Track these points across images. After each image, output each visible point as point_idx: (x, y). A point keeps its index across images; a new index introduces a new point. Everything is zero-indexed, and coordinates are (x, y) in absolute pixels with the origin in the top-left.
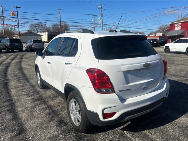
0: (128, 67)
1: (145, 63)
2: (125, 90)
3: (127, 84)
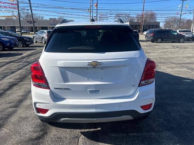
0: (64, 63)
1: (91, 61)
2: (61, 89)
3: (65, 82)
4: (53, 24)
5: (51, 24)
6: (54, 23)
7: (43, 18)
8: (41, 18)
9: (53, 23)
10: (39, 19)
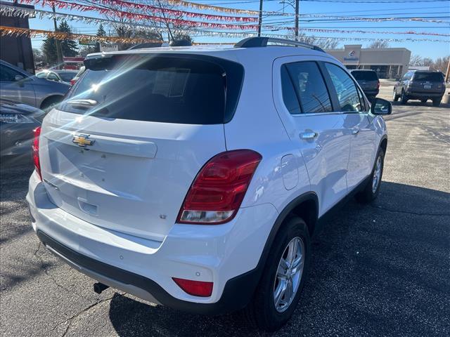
4: (349, 59)
5: (345, 59)
6: (354, 57)
7: (335, 46)
8: (330, 47)
9: (350, 57)
10: (327, 47)
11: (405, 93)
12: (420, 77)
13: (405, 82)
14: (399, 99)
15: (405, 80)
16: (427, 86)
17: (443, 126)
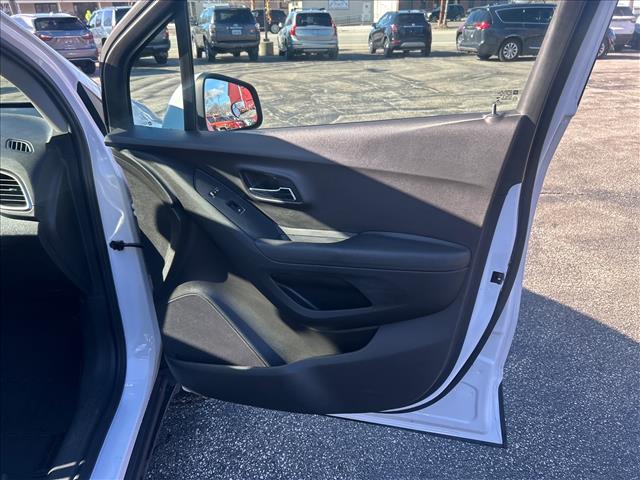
11: (209, 45)
12: (223, 16)
13: (204, 26)
14: (204, 55)
15: (204, 23)
16: (236, 30)
17: (276, 94)
